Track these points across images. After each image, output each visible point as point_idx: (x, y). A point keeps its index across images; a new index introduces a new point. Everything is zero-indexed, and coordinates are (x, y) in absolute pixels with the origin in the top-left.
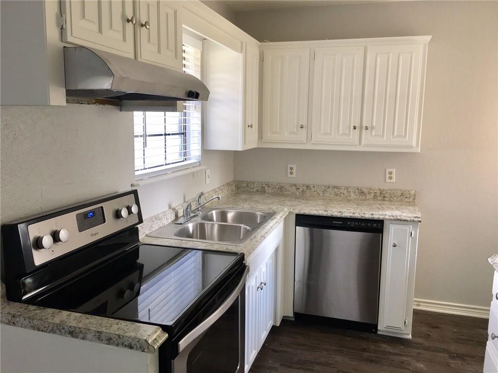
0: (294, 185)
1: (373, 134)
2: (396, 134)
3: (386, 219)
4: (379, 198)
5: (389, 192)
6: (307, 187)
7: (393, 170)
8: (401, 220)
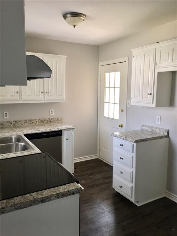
0: (9, 122)
1: (49, 95)
2: (58, 95)
3: (63, 129)
4: (49, 122)
5: (52, 119)
6: (16, 122)
7: (53, 110)
8: (68, 129)
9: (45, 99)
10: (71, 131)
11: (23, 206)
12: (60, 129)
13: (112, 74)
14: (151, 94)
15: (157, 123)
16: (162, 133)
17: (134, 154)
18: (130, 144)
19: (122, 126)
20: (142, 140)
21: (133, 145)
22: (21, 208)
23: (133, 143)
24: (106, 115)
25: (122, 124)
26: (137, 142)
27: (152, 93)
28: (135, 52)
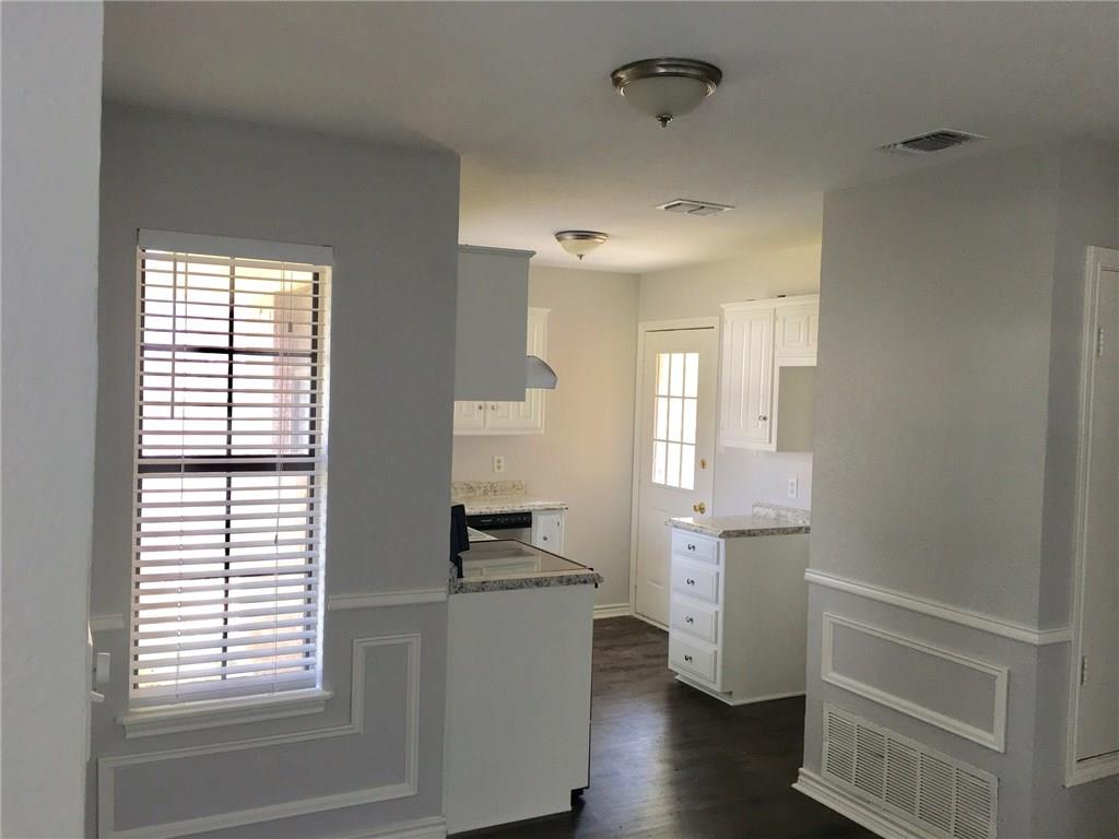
1: (499, 414)
3: (534, 510)
4: (490, 493)
5: (500, 484)
7: (502, 458)
8: (549, 509)
9: (488, 424)
10: (556, 517)
11: (510, 586)
12: (526, 509)
13: (678, 358)
14: (765, 419)
15: (790, 495)
16: (801, 522)
17: (721, 569)
18: (709, 544)
19: (702, 510)
20: (741, 533)
21: (718, 543)
22: (508, 589)
23: (719, 540)
24: (658, 478)
25: (702, 504)
26: (726, 535)
27: (768, 416)
28: (731, 310)
